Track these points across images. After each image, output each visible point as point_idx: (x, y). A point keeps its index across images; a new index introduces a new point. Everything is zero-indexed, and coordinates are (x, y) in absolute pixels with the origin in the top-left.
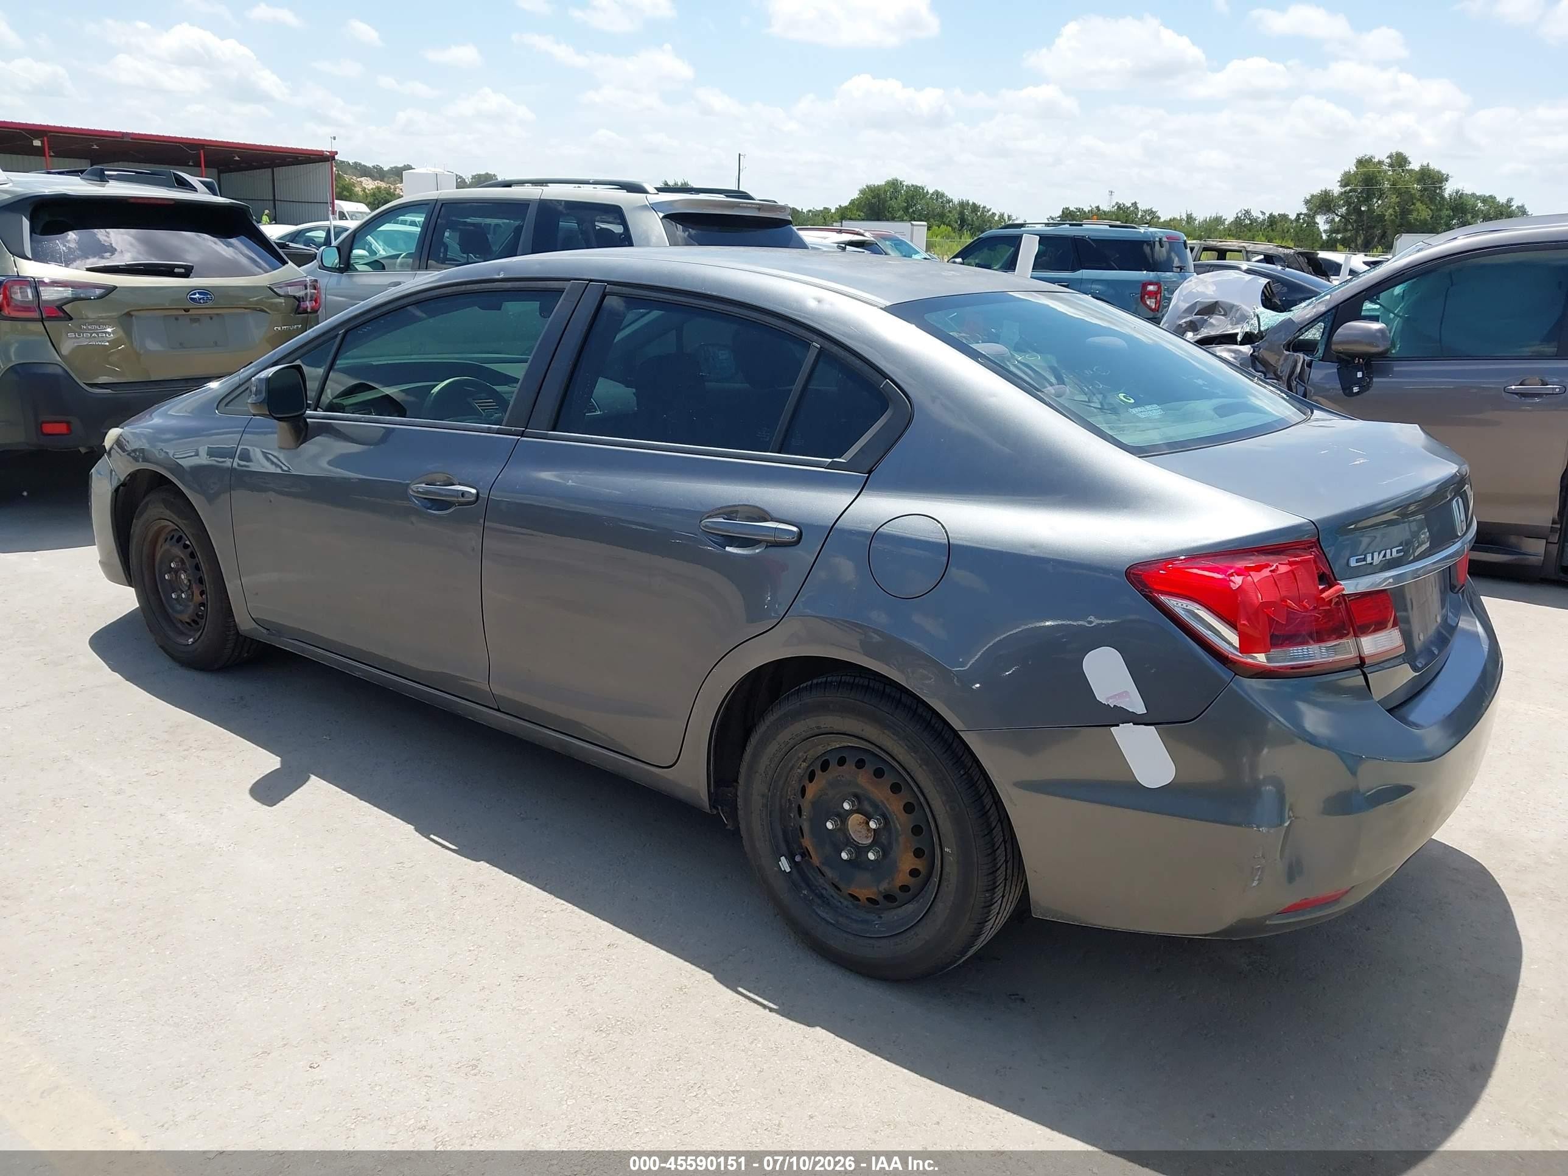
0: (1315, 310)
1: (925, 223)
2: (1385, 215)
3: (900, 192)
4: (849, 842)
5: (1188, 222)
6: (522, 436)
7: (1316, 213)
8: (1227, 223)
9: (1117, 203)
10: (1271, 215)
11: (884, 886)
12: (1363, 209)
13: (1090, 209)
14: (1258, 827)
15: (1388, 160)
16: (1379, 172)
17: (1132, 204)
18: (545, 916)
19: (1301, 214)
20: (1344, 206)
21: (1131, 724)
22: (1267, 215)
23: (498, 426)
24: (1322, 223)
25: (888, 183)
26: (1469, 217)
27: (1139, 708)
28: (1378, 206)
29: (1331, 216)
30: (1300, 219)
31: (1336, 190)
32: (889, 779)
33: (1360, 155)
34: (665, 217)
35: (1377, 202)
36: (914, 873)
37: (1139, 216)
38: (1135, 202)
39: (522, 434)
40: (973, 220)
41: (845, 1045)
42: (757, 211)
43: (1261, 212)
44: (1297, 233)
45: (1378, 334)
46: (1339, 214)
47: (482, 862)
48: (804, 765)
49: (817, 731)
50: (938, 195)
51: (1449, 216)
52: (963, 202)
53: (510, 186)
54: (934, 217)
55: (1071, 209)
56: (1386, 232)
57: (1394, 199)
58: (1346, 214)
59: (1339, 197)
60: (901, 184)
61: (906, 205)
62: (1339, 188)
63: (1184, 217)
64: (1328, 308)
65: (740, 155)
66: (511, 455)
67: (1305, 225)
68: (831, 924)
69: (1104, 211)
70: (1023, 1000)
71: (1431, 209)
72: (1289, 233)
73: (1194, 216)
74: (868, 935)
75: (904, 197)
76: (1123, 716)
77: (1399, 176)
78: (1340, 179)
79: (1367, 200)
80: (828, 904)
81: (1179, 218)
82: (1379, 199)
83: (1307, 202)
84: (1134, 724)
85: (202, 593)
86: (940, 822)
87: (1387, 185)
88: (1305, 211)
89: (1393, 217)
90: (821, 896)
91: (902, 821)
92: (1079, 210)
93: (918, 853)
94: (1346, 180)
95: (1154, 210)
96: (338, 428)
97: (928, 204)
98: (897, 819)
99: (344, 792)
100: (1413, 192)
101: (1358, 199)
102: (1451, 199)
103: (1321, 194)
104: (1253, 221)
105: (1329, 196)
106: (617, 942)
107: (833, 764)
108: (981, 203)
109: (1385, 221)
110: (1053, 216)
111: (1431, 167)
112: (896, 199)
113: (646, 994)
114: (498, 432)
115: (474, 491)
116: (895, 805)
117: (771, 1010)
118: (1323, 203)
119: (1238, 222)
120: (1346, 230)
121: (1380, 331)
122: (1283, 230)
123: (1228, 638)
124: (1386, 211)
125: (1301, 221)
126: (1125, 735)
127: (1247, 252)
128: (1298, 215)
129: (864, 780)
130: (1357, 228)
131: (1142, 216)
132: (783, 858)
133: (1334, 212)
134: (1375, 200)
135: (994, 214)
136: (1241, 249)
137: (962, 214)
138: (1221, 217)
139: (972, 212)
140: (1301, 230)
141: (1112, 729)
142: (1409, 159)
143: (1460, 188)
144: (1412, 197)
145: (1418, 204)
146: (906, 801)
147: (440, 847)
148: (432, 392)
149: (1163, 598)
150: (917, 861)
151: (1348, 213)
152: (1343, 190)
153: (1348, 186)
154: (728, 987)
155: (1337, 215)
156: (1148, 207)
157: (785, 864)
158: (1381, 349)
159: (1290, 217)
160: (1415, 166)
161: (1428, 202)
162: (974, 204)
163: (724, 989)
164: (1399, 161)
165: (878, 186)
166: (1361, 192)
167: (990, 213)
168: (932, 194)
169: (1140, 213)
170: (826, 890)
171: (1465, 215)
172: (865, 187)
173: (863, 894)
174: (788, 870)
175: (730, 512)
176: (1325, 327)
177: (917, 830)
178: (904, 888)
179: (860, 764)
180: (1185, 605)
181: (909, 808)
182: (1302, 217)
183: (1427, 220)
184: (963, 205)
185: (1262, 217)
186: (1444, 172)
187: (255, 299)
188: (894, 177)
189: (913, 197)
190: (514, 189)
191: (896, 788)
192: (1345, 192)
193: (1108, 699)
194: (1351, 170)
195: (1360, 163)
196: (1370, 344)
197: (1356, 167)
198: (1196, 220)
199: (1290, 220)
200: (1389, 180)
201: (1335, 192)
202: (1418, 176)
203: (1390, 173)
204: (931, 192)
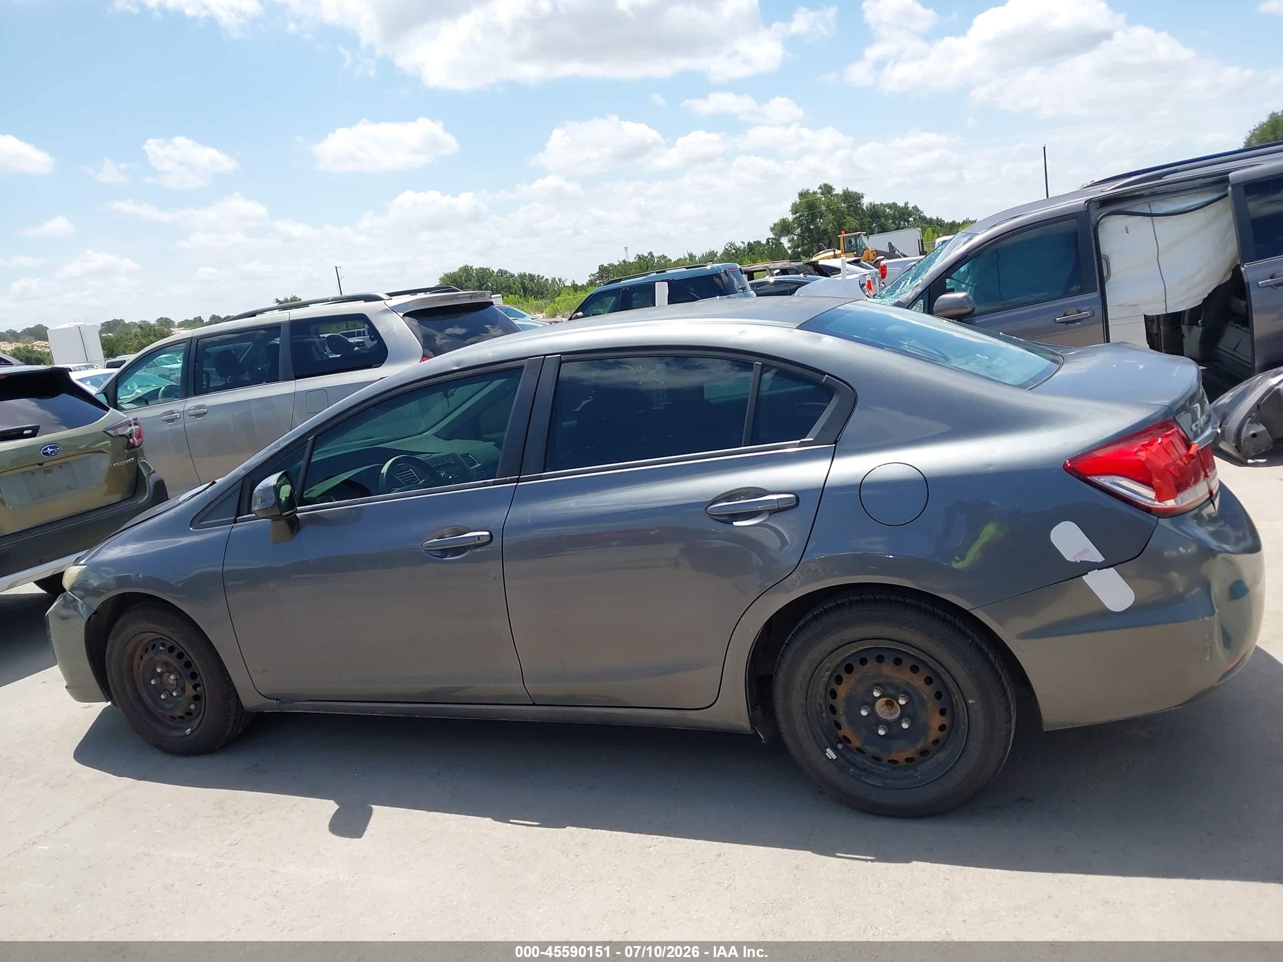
0: (914, 292)
1: (500, 295)
2: (827, 229)
3: (472, 274)
4: (880, 722)
5: (690, 260)
6: (518, 482)
7: (780, 237)
8: (718, 255)
9: (638, 255)
10: (749, 243)
11: (920, 746)
12: (811, 227)
13: (618, 263)
14: (1203, 618)
15: (820, 191)
16: (816, 199)
17: (649, 254)
18: (651, 850)
19: (769, 239)
20: (798, 228)
21: (1096, 570)
22: (746, 243)
23: (492, 480)
24: (785, 242)
25: (461, 269)
26: (883, 220)
27: (1099, 558)
28: (822, 224)
29: (791, 236)
30: (769, 242)
31: (790, 217)
32: (907, 663)
33: (800, 190)
34: (404, 315)
35: (820, 221)
36: (942, 728)
37: (656, 262)
38: (651, 252)
39: (518, 481)
40: (532, 287)
41: (943, 867)
42: (469, 299)
43: (742, 242)
44: (770, 254)
45: (965, 300)
46: (796, 234)
47: (568, 827)
48: (828, 674)
49: (842, 643)
50: (502, 272)
51: (869, 222)
52: (521, 275)
53: (254, 315)
54: (503, 289)
55: (605, 265)
56: (831, 241)
57: (831, 217)
58: (801, 233)
59: (793, 222)
60: (471, 269)
61: (479, 284)
62: (792, 216)
63: (687, 256)
64: (923, 288)
65: (336, 268)
66: (513, 498)
67: (774, 246)
68: (880, 787)
69: (630, 263)
70: (1030, 800)
71: (857, 219)
72: (764, 254)
73: (694, 254)
74: (915, 786)
75: (476, 278)
76: (1089, 567)
77: (830, 200)
78: (790, 209)
79: (813, 221)
80: (872, 773)
81: (683, 258)
82: (821, 219)
83: (772, 229)
84: (1098, 570)
85: (195, 687)
86: (961, 683)
87: (823, 208)
88: (772, 236)
89: (833, 229)
90: (864, 770)
91: (927, 692)
92: (610, 265)
93: (943, 712)
94: (795, 209)
95: (665, 255)
96: (323, 516)
97: (496, 280)
98: (922, 691)
99: (410, 810)
100: (843, 209)
101: (807, 221)
102: (868, 210)
103: (781, 222)
104: (737, 249)
105: (786, 222)
106: (722, 851)
107: (856, 665)
108: (535, 273)
109: (829, 233)
110: (593, 273)
111: (850, 190)
112: (470, 281)
113: (776, 879)
114: (494, 483)
115: (486, 533)
116: (918, 681)
117: (872, 861)
118: (783, 228)
119: (727, 253)
120: (803, 245)
121: (965, 297)
122: (760, 252)
123: (1145, 494)
124: (828, 226)
125: (771, 244)
126: (1092, 579)
127: (770, 269)
128: (768, 240)
129: (887, 669)
130: (811, 242)
131: (658, 261)
132: (828, 750)
133: (793, 233)
134: (818, 220)
135: (547, 279)
136: (765, 268)
137: (523, 283)
138: (713, 251)
139: (530, 281)
140: (773, 250)
141: (1084, 577)
142: (833, 187)
143: (872, 201)
144: (842, 212)
145: (848, 217)
146: (926, 676)
147: (526, 827)
148: (382, 472)
149: (1095, 479)
150: (943, 718)
151: (802, 232)
152: (795, 216)
153: (797, 213)
154: (828, 856)
155: (795, 235)
156: (661, 254)
157: (831, 754)
158: (969, 310)
159: (762, 242)
160: (838, 190)
161: (854, 215)
162: (530, 275)
163: (827, 858)
164: (827, 189)
165: (453, 273)
166: (807, 216)
167: (544, 279)
168: (497, 273)
169: (656, 260)
170: (865, 764)
171: (880, 219)
172: (443, 275)
173: (901, 757)
174: (835, 757)
175: (730, 496)
176: (924, 303)
177: (938, 696)
178: (936, 742)
179: (880, 659)
180: (1111, 480)
181: (928, 681)
182: (770, 241)
183: (857, 227)
184: (522, 276)
185: (742, 246)
186: (859, 192)
187: (83, 446)
188: (464, 264)
189: (483, 278)
190: (258, 317)
191: (914, 669)
192: (797, 218)
193: (1074, 558)
194: (797, 201)
195: (802, 195)
196: (961, 308)
197: (800, 199)
198: (695, 257)
199: (763, 244)
200: (824, 204)
201: (789, 219)
202: (843, 198)
203: (824, 199)
204: (496, 271)
